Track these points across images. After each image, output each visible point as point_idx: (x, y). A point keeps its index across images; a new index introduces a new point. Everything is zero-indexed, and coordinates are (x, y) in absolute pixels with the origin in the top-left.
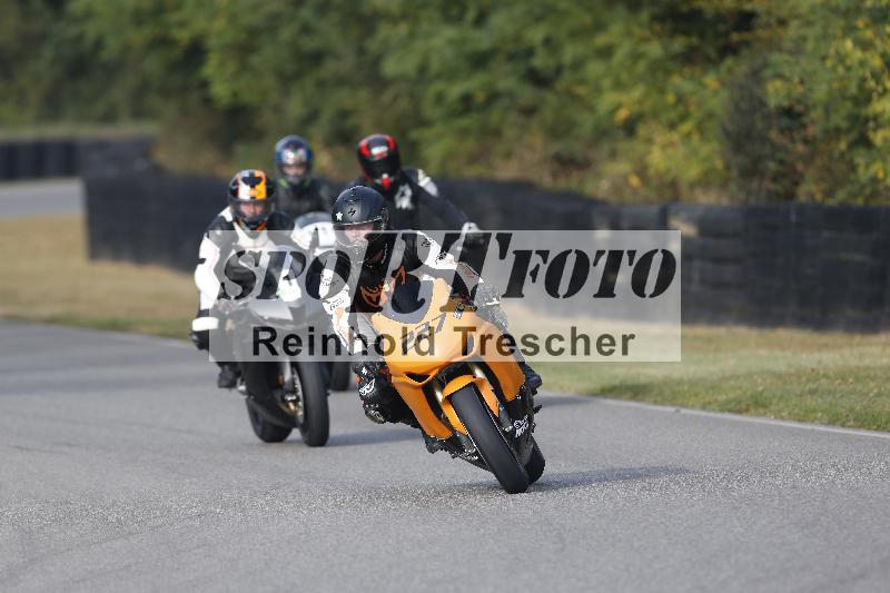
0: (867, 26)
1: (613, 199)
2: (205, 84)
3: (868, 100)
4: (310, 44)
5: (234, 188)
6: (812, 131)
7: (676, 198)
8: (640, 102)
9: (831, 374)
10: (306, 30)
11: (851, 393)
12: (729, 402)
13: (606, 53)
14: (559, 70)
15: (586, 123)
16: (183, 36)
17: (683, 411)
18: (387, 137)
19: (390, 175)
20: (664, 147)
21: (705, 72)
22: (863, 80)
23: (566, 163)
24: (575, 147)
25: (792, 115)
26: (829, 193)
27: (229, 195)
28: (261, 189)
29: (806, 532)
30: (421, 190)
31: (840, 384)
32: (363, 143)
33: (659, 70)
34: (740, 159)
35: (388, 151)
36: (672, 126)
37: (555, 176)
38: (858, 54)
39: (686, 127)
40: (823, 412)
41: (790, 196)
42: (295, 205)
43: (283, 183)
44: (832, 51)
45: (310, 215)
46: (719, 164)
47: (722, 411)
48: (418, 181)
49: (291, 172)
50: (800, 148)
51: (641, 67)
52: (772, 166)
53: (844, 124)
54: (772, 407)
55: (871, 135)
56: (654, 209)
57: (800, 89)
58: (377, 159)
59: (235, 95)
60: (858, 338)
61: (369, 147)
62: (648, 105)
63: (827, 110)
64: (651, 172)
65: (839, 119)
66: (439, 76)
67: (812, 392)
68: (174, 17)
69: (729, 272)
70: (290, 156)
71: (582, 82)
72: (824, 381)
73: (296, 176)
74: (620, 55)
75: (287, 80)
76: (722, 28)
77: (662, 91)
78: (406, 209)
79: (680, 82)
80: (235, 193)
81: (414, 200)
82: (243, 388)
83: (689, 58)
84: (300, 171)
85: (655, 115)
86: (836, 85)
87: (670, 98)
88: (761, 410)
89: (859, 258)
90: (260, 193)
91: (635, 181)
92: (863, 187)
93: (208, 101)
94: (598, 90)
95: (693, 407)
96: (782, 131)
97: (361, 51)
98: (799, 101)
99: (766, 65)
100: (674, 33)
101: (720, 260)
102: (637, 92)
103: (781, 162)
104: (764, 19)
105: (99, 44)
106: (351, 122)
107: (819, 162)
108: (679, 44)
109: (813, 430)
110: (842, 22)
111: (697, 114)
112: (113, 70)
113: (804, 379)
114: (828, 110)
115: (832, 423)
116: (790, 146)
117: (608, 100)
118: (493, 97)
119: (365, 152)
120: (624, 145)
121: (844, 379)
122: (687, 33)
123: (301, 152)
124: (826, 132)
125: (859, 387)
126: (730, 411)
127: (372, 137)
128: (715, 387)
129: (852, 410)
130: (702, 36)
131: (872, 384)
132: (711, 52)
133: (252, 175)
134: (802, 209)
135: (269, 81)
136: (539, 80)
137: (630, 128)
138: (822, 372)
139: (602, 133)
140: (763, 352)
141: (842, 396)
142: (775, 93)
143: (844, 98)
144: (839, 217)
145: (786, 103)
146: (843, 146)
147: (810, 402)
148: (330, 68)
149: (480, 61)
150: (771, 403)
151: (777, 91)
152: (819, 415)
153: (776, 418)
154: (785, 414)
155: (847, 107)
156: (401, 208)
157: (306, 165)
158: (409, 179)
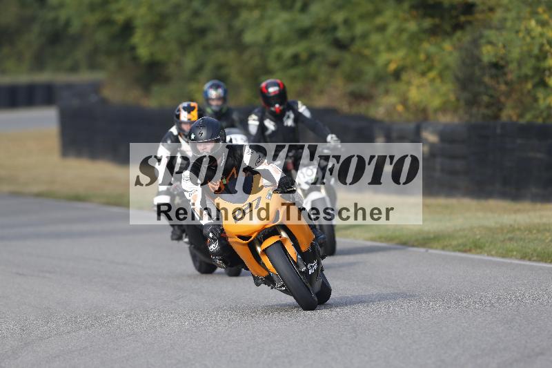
0: (544, 12)
1: (387, 119)
2: (133, 48)
3: (545, 58)
4: (198, 23)
5: (177, 113)
6: (510, 77)
7: (426, 119)
8: (404, 59)
9: (522, 228)
10: (196, 14)
11: (535, 240)
12: (459, 245)
13: (382, 28)
14: (353, 39)
15: (370, 72)
16: (120, 18)
17: (431, 251)
18: (279, 81)
19: (280, 105)
20: (418, 87)
21: (444, 40)
22: (542, 45)
23: (357, 97)
24: (363, 87)
25: (498, 67)
26: (521, 116)
27: (175, 118)
28: (195, 113)
29: (507, 326)
30: (300, 114)
31: (528, 234)
32: (263, 84)
33: (415, 39)
34: (466, 95)
35: (280, 91)
36: (423, 74)
37: (350, 104)
38: (539, 29)
39: (432, 74)
40: (517, 251)
41: (496, 117)
43: (209, 110)
44: (522, 27)
46: (452, 97)
47: (454, 251)
48: (298, 108)
49: (214, 103)
50: (503, 87)
51: (405, 37)
52: (485, 99)
53: (530, 73)
54: (486, 249)
55: (547, 79)
56: (412, 126)
57: (502, 52)
58: (272, 95)
59: (152, 54)
60: (539, 206)
61: (267, 87)
62: (408, 61)
64: (410, 102)
65: (527, 70)
66: (279, 43)
67: (511, 239)
68: (114, 7)
69: (459, 165)
70: (213, 93)
71: (367, 46)
72: (518, 233)
73: (217, 106)
74: (391, 29)
75: (184, 46)
76: (454, 13)
77: (417, 52)
78: (291, 126)
79: (427, 46)
80: (178, 117)
81: (295, 120)
82: (186, 240)
83: (434, 32)
84: (220, 103)
85: (413, 67)
86: (525, 48)
87: (422, 56)
88: (479, 251)
89: (539, 155)
90: (194, 116)
91: (400, 108)
92: (542, 112)
93: (135, 59)
94: (377, 52)
95: (436, 248)
96: (492, 77)
97: (230, 28)
98: (502, 58)
99: (481, 36)
100: (425, 15)
101: (453, 157)
102: (401, 53)
103: (491, 96)
104: (481, 7)
105: (68, 24)
106: (224, 71)
107: (515, 96)
108: (427, 23)
109: (511, 263)
110: (528, 9)
111: (438, 66)
112: (77, 40)
113: (505, 231)
114: (520, 64)
115: (523, 258)
116: (497, 86)
117: (383, 58)
118: (312, 56)
119: (264, 90)
120: (393, 86)
121: (530, 231)
122: (432, 16)
123: (220, 91)
124: (519, 77)
125: (540, 236)
126: (460, 251)
127: (269, 81)
128: (451, 236)
129: (535, 250)
130: (442, 18)
131: (548, 234)
132: (448, 28)
133: (189, 106)
134: (504, 126)
135: (173, 46)
136: (340, 45)
137: (397, 75)
138: (516, 226)
139: (380, 78)
140: (480, 214)
141: (529, 242)
142: (487, 53)
143: (530, 56)
144: (527, 131)
145: (494, 60)
146: (529, 86)
147: (510, 245)
148: (211, 38)
149: (304, 33)
150: (485, 246)
151: (488, 52)
152: (515, 253)
153: (488, 255)
154: (493, 253)
155: (532, 62)
156: (287, 126)
157: (223, 99)
158: (292, 107)
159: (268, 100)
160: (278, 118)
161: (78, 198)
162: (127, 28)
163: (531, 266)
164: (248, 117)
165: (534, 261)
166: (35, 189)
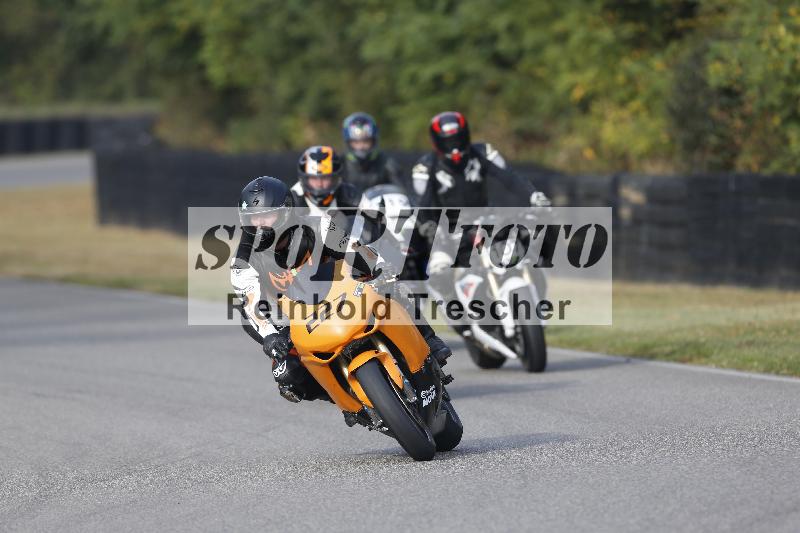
0: (798, 13)
1: (570, 170)
2: (202, 67)
4: (296, 30)
5: (302, 163)
6: (749, 108)
7: (626, 168)
8: (595, 82)
9: (766, 327)
10: (294, 18)
11: (785, 345)
12: (674, 352)
13: (562, 38)
14: (520, 54)
15: (545, 102)
16: (182, 24)
18: (458, 115)
19: (460, 150)
20: (616, 123)
21: (652, 55)
22: (795, 63)
23: (527, 137)
24: (534, 123)
25: (730, 94)
26: (764, 164)
28: (328, 165)
29: (744, 469)
30: (490, 163)
31: (774, 336)
32: (435, 119)
33: (611, 53)
34: (685, 134)
35: (459, 129)
36: (623, 104)
37: (517, 148)
38: (790, 39)
39: (636, 104)
40: (758, 361)
41: (728, 166)
42: (363, 178)
43: (351, 157)
44: (767, 36)
45: (378, 188)
46: (664, 138)
47: (667, 360)
48: (486, 155)
49: (358, 146)
50: (738, 123)
51: (595, 49)
52: (713, 140)
53: (777, 102)
54: (714, 357)
56: (606, 179)
57: (737, 72)
58: (448, 135)
59: (229, 76)
61: (440, 124)
62: (601, 86)
63: (763, 91)
64: (604, 145)
65: (773, 98)
66: (413, 59)
67: (750, 344)
69: (674, 235)
70: (357, 132)
71: (541, 64)
72: (760, 334)
73: (363, 150)
74: (575, 39)
75: (276, 63)
76: (667, 15)
77: (613, 73)
78: (476, 182)
79: (629, 64)
80: (303, 168)
81: (483, 172)
83: (638, 43)
84: (366, 146)
85: (608, 93)
86: (770, 67)
87: (621, 78)
88: (703, 360)
90: (326, 167)
91: (589, 153)
92: (795, 160)
93: (205, 83)
94: (555, 72)
96: (722, 108)
97: (342, 37)
98: (737, 82)
99: (707, 50)
100: (625, 19)
101: (665, 224)
102: (590, 74)
103: (721, 136)
104: (706, 7)
105: (107, 31)
107: (755, 136)
108: (628, 30)
109: (750, 379)
110: (775, 10)
111: (644, 92)
112: (121, 54)
113: (742, 332)
115: (767, 371)
116: (729, 121)
117: (564, 81)
118: (462, 77)
119: (437, 128)
120: (579, 121)
121: (778, 331)
122: (636, 20)
123: (367, 129)
124: (762, 109)
125: (792, 339)
126: (676, 360)
127: (443, 114)
128: (662, 340)
129: (785, 359)
130: (650, 22)
132: (657, 36)
133: (319, 151)
134: (739, 179)
135: (260, 64)
136: (502, 62)
137: (584, 106)
138: (758, 326)
139: (560, 110)
140: (705, 308)
141: (776, 347)
142: (715, 74)
143: (778, 78)
144: (773, 186)
145: (725, 83)
146: (776, 121)
147: (747, 352)
148: (314, 52)
149: (449, 45)
150: (712, 353)
151: (717, 72)
152: (756, 364)
153: (717, 367)
154: (724, 363)
155: (781, 87)
156: (470, 181)
157: (372, 140)
158: (477, 153)
159: (441, 142)
160: (457, 169)
161: (123, 285)
162: (194, 38)
163: (780, 383)
164: (412, 168)
165: (784, 375)
166: (59, 270)
